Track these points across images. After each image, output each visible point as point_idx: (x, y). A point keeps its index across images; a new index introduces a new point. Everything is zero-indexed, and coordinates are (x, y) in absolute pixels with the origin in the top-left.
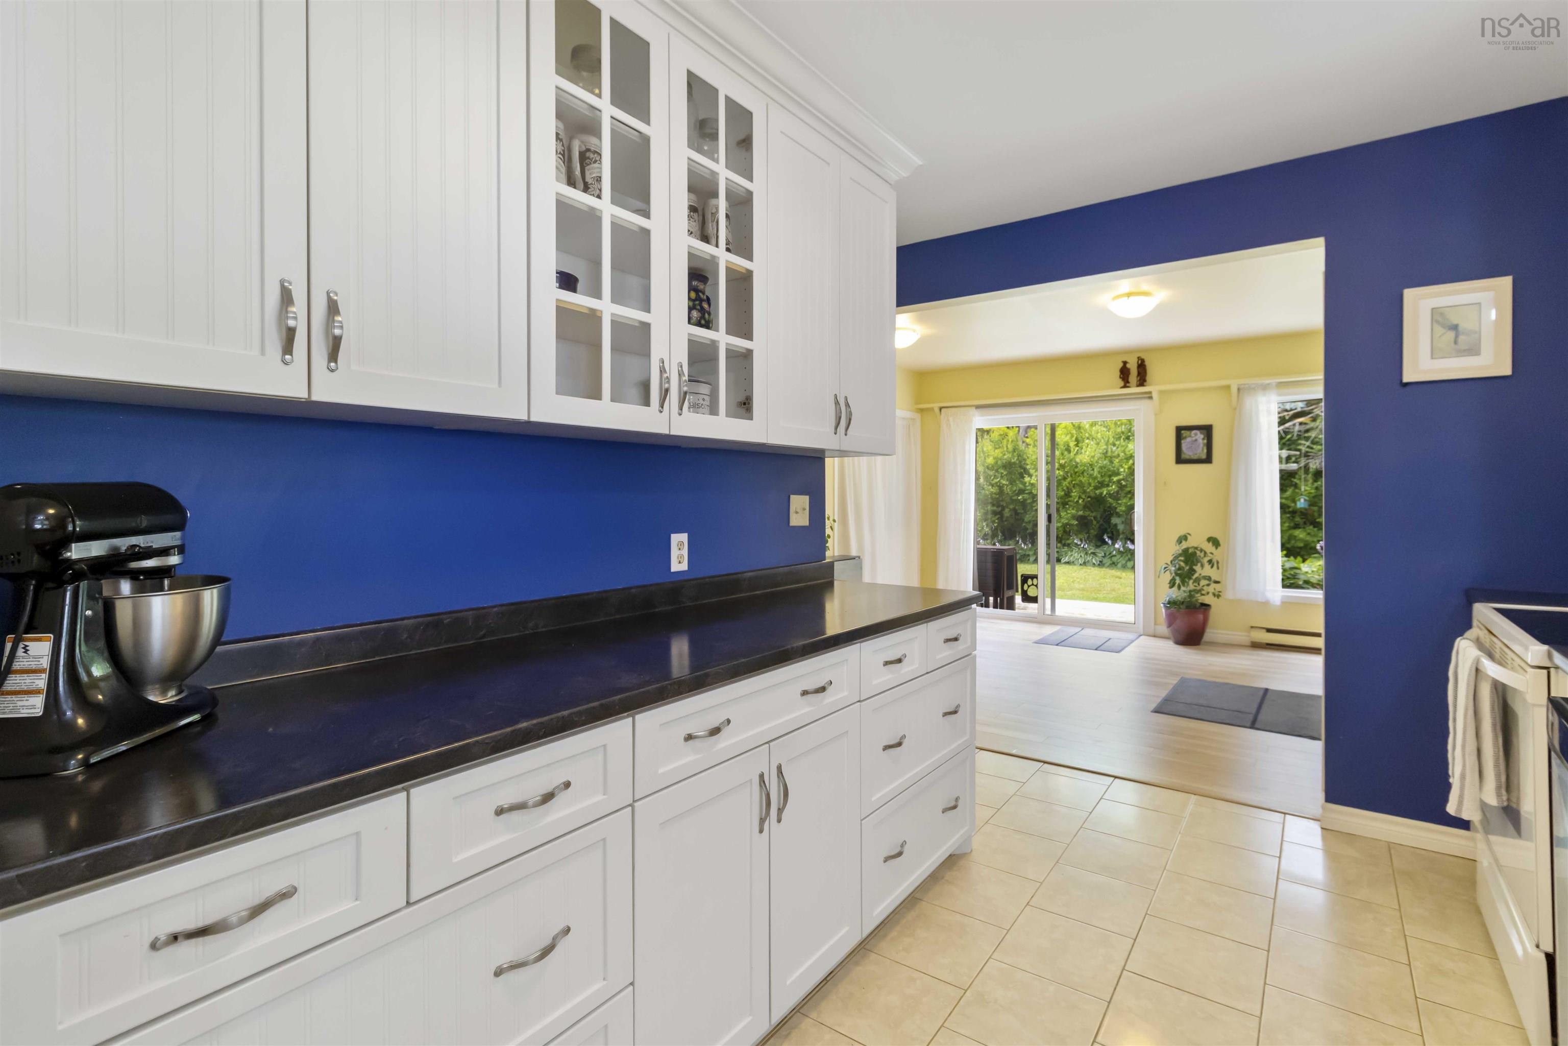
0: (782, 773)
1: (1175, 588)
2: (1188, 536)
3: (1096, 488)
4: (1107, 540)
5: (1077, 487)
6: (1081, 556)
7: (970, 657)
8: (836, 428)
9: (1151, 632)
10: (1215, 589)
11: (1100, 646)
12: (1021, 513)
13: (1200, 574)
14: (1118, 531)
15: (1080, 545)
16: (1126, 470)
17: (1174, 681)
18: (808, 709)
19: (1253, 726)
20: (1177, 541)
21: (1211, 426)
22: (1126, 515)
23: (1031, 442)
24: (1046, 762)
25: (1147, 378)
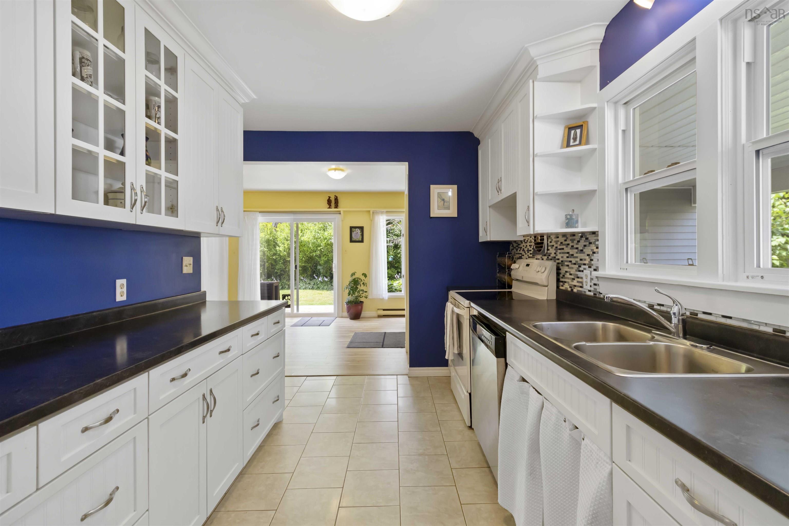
0: (212, 392)
1: (351, 295)
2: (355, 273)
3: (311, 253)
4: (315, 277)
5: (302, 252)
6: (303, 285)
7: (282, 331)
8: (218, 222)
9: (341, 316)
10: (365, 295)
11: (321, 324)
12: (274, 265)
13: (360, 289)
14: (320, 272)
15: (303, 280)
17: (352, 334)
18: (222, 361)
19: (383, 347)
20: (351, 275)
21: (363, 227)
22: (324, 265)
23: (279, 230)
24: (307, 376)
25: (338, 205)
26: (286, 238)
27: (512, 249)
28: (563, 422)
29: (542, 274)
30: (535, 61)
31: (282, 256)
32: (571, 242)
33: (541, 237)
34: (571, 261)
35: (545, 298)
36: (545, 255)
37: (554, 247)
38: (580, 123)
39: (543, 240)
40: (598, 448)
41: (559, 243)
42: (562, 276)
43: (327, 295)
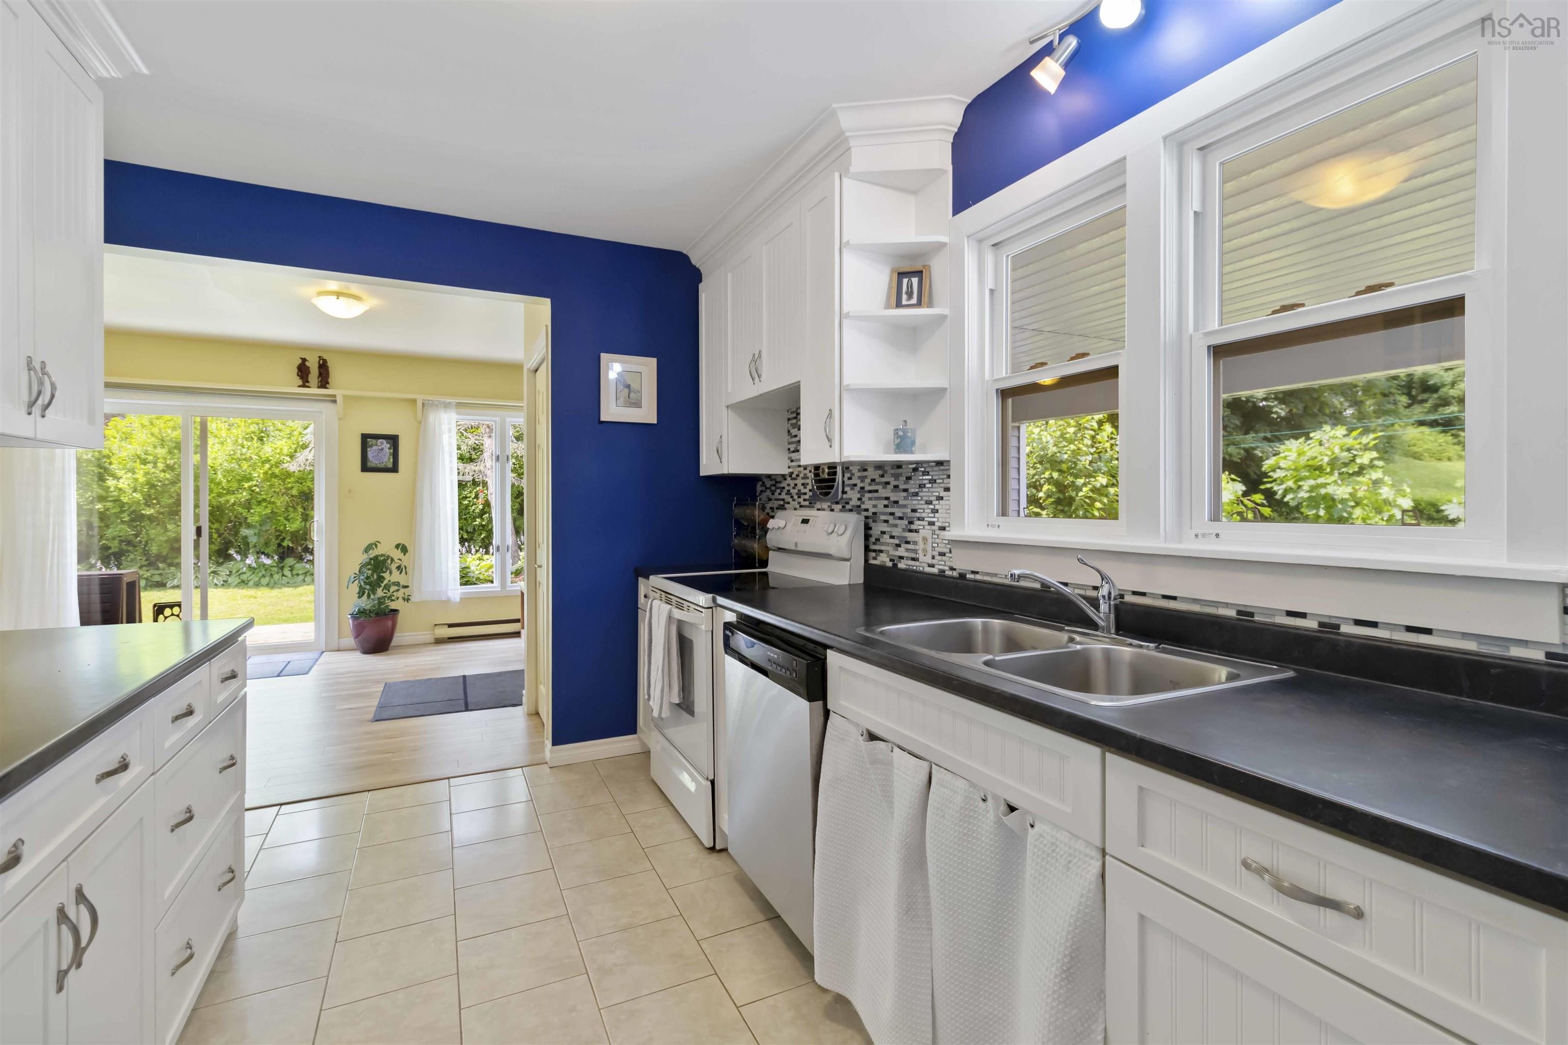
0: (83, 895)
1: (364, 597)
3: (220, 495)
4: (235, 555)
7: (240, 696)
9: (335, 647)
10: (404, 594)
11: (281, 672)
13: (389, 581)
14: (247, 544)
16: (262, 476)
17: (379, 688)
18: (105, 800)
19: (467, 709)
21: (397, 436)
22: (261, 525)
23: (116, 435)
24: (281, 805)
25: (330, 380)
26: (139, 457)
27: (762, 491)
28: (981, 802)
29: (839, 538)
30: (846, 139)
31: (127, 503)
32: (893, 479)
33: (829, 468)
34: (892, 514)
35: (846, 582)
36: (837, 503)
37: (857, 489)
38: (919, 268)
39: (835, 473)
40: (1070, 835)
41: (868, 481)
42: (874, 540)
43: (272, 600)
